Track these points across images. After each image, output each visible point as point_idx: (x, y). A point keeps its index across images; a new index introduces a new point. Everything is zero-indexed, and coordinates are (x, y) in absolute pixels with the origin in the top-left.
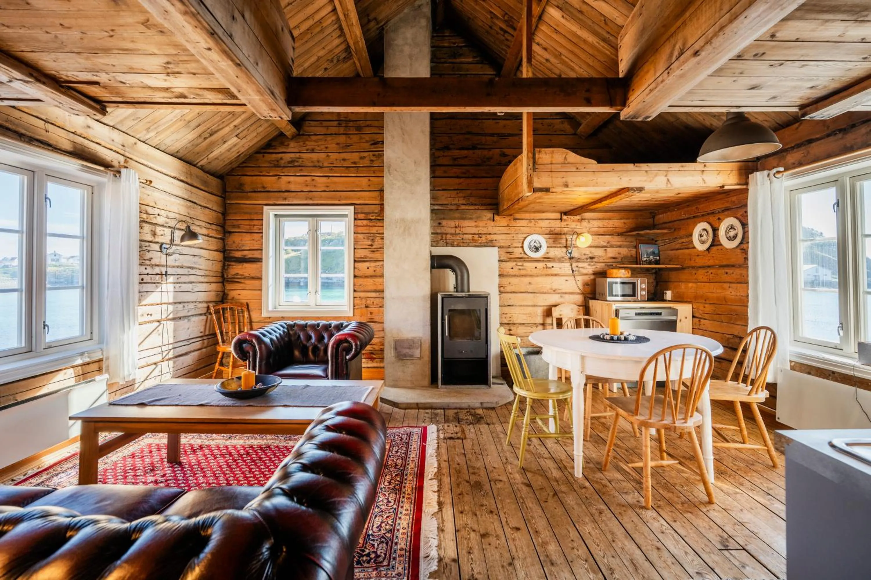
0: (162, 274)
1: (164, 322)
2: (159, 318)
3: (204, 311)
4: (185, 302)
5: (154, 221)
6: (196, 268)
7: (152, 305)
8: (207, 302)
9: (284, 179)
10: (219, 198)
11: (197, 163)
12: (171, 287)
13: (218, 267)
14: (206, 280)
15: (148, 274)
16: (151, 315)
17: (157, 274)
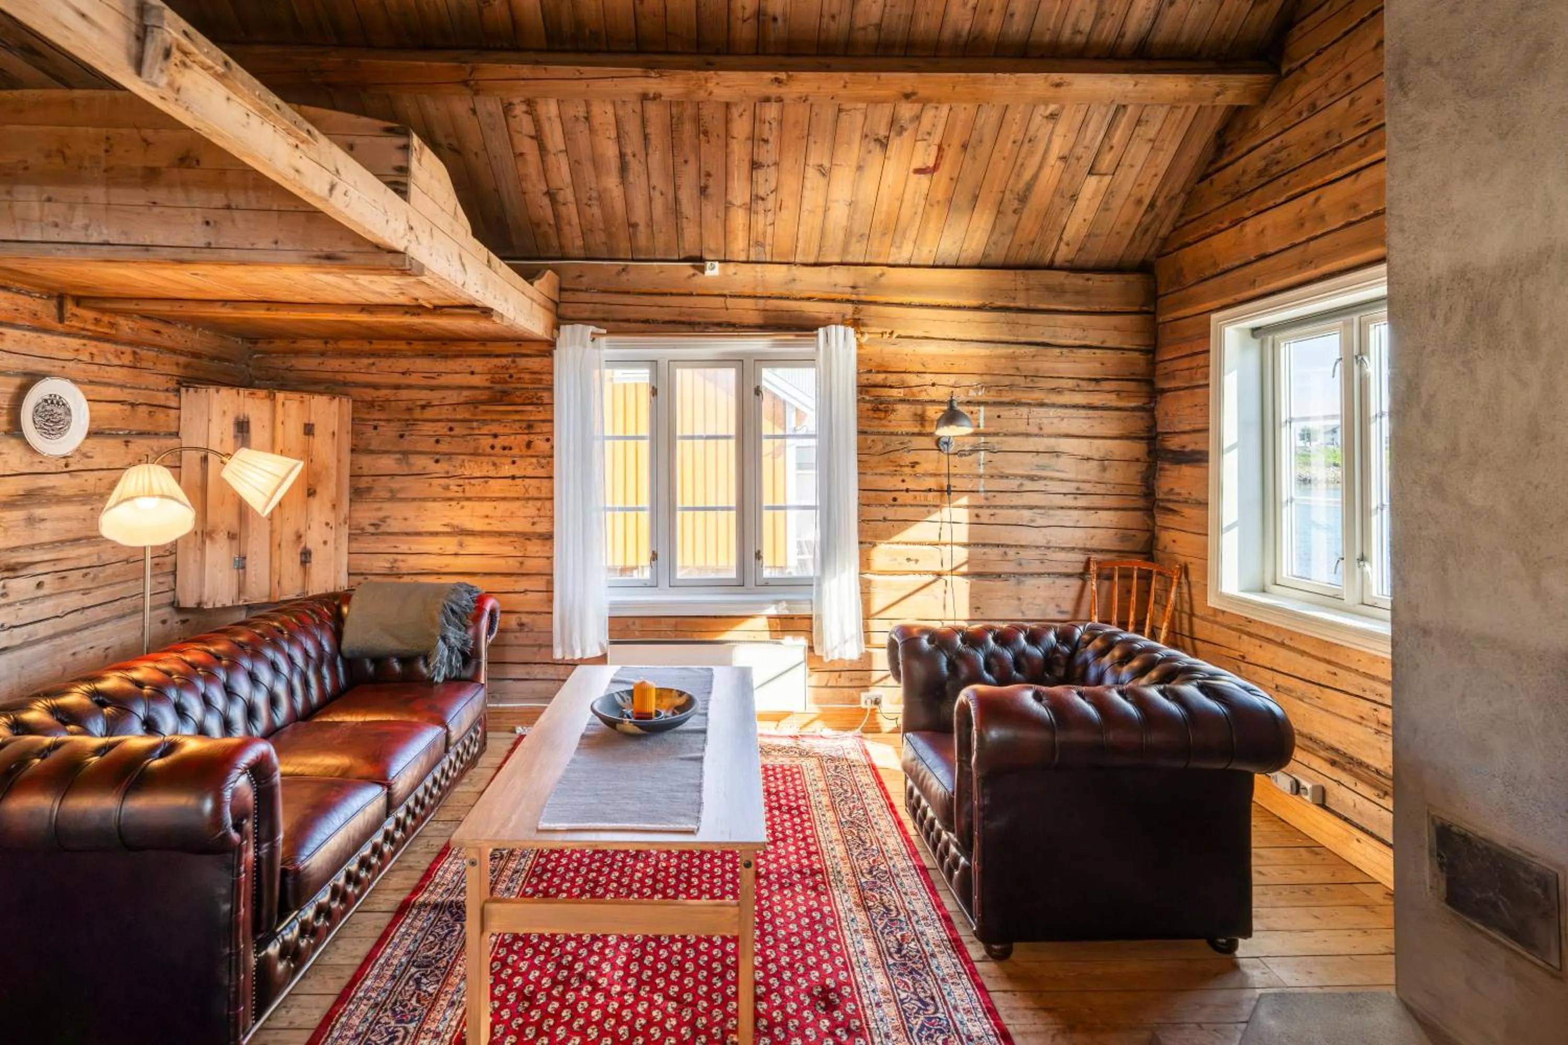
0: (941, 491)
1: (948, 578)
2: (938, 568)
3: (1079, 569)
4: (1008, 546)
5: (924, 397)
6: (1045, 478)
7: (921, 544)
8: (1086, 550)
9: (1250, 227)
10: (1138, 317)
11: (1052, 261)
12: (963, 515)
13: (1132, 475)
14: (1082, 502)
15: (907, 490)
16: (917, 561)
17: (930, 490)
